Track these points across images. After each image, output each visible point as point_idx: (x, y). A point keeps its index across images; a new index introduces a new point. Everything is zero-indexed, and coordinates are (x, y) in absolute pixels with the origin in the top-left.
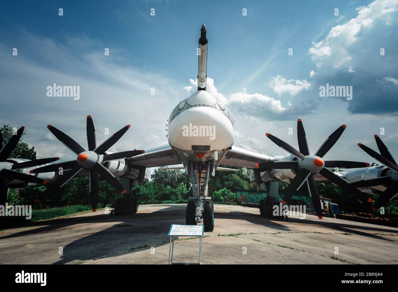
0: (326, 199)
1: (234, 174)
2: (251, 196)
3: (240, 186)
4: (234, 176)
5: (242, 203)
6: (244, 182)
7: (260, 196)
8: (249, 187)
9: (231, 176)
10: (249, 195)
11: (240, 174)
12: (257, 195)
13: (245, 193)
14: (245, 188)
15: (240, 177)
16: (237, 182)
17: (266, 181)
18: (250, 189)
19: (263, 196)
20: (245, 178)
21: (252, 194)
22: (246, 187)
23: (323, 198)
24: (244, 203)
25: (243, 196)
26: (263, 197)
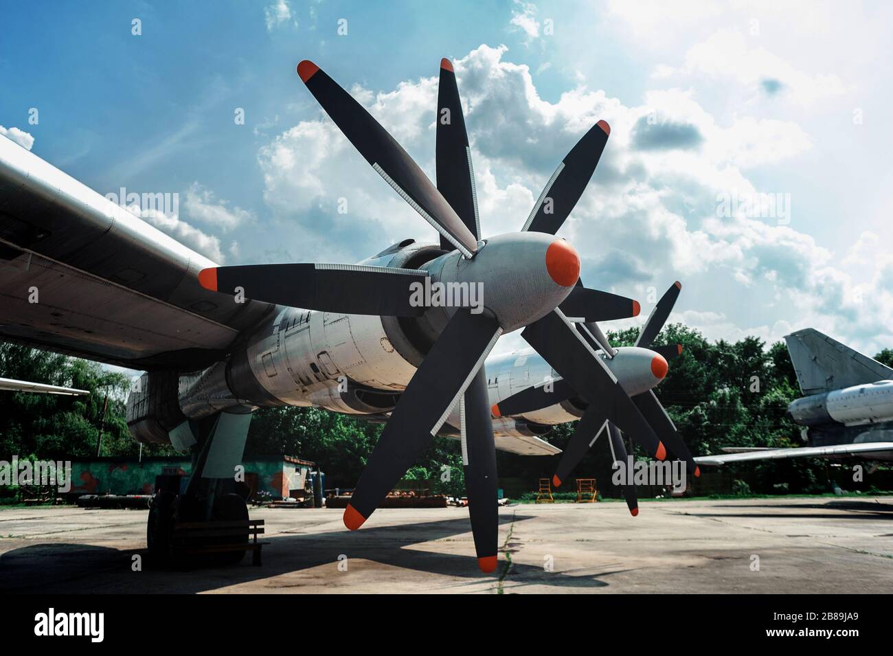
0: (305, 463)
1: (70, 414)
2: (117, 474)
3: (87, 447)
4: (70, 420)
5: (83, 497)
6: (100, 433)
7: (143, 473)
8: (112, 450)
9: (62, 419)
10: (111, 471)
11: (92, 414)
12: (134, 472)
13: (100, 468)
14: (102, 451)
15: (91, 421)
16: (78, 435)
17: (201, 413)
18: (118, 452)
19: (152, 470)
20: (105, 424)
21: (120, 467)
22: (105, 450)
23: (299, 462)
24: (88, 496)
25: (91, 477)
26: (153, 474)
